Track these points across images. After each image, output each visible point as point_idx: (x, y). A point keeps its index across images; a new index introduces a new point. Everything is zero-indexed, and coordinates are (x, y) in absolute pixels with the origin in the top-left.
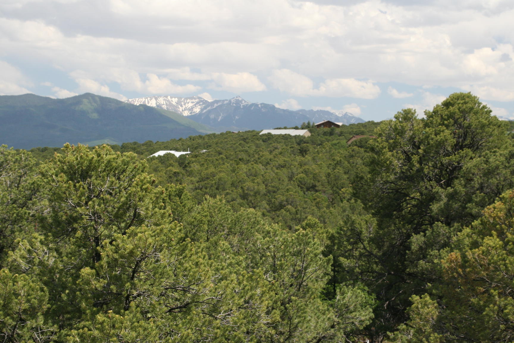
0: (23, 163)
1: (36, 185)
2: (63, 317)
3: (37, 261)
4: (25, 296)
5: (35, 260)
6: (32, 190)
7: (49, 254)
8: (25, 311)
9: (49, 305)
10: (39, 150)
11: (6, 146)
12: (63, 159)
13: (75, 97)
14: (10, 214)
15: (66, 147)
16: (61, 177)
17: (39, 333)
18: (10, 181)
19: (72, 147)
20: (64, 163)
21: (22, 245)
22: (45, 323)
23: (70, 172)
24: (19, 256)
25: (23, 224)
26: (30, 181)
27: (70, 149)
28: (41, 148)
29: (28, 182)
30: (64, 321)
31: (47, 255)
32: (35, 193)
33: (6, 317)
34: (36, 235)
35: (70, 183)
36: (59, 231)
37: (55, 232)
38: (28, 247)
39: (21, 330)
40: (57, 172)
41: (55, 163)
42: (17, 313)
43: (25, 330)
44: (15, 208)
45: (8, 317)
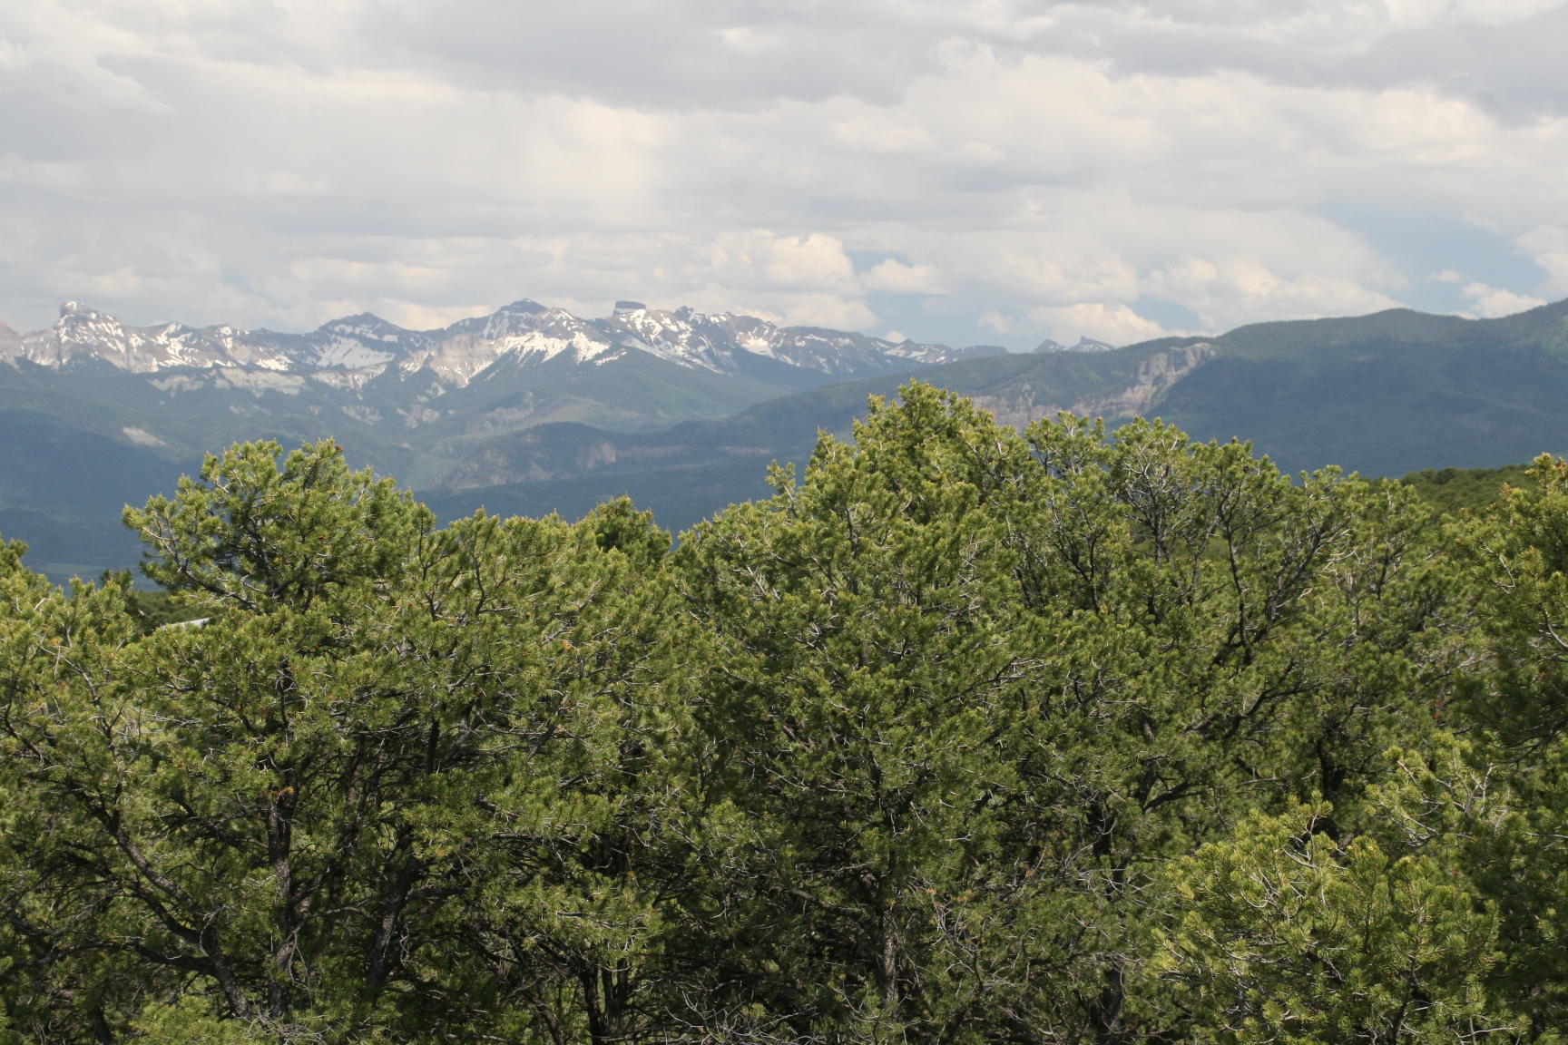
0: (1392, 521)
1: (1433, 583)
2: (1542, 991)
3: (1454, 816)
4: (1429, 924)
5: (1446, 813)
6: (1421, 601)
7: (1487, 795)
8: (1428, 969)
9: (1500, 953)
10: (1429, 478)
11: (1337, 468)
12: (1532, 503)
13: (1537, 313)
14: (1358, 670)
15: (1541, 467)
16: (1528, 558)
17: (1471, 1038)
18: (1354, 576)
19: (1558, 465)
20: (1533, 516)
21: (1406, 765)
22: (1490, 1007)
23: (1553, 544)
24: (1397, 799)
25: (1400, 701)
26: (1418, 574)
27: (1553, 472)
28: (1436, 472)
29: (1408, 574)
30: (1544, 1005)
31: (1484, 799)
32: (1432, 609)
33: (1372, 985)
34: (1447, 735)
35: (1557, 577)
36: (1521, 725)
37: (1509, 729)
38: (1425, 772)
39: (1417, 1025)
40: (1511, 543)
41: (1505, 517)
42: (1402, 972)
43: (1431, 1026)
44: (1374, 653)
45: (1378, 986)
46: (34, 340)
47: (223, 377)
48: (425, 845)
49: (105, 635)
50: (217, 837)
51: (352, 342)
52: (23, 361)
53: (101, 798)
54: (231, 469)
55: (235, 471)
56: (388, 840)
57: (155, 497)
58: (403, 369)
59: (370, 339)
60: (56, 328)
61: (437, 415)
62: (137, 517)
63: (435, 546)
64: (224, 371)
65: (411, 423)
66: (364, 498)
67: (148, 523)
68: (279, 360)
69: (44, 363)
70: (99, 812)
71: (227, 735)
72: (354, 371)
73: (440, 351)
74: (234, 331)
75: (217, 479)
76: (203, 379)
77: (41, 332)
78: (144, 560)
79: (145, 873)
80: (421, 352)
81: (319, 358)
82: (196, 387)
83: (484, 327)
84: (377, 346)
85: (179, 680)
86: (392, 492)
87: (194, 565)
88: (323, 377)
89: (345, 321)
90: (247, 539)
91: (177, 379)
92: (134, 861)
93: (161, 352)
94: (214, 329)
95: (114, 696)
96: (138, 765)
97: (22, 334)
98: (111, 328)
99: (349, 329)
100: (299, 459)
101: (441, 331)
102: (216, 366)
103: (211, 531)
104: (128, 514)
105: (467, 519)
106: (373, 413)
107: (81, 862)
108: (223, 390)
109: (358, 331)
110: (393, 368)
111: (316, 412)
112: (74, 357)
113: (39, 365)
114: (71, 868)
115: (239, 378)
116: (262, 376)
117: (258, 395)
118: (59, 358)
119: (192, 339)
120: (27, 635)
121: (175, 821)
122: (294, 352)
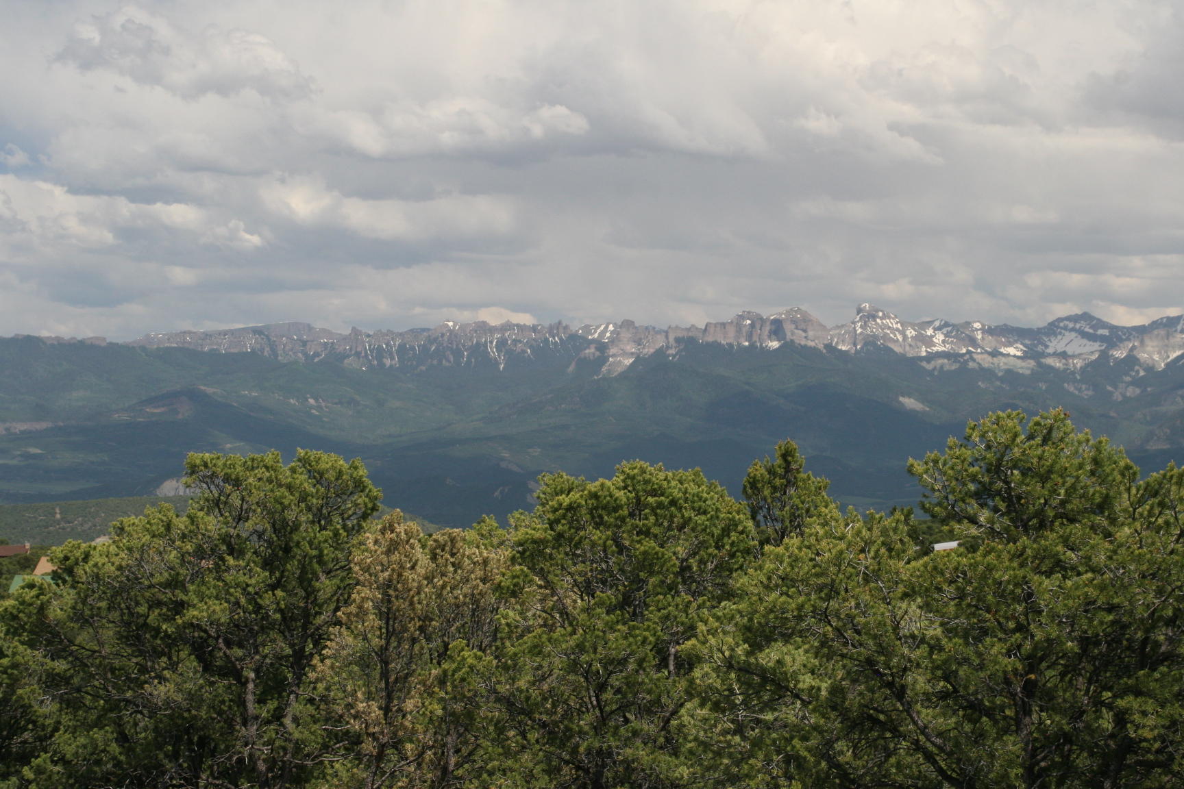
46: (837, 331)
47: (974, 360)
48: (1137, 727)
49: (893, 553)
50: (974, 709)
51: (1073, 335)
52: (829, 347)
53: (892, 675)
54: (987, 432)
55: (990, 434)
56: (1107, 723)
57: (931, 452)
58: (1112, 355)
59: (1087, 333)
60: (854, 323)
61: (1138, 391)
62: (919, 467)
63: (1141, 492)
64: (975, 356)
65: (1117, 396)
66: (1087, 452)
67: (926, 472)
68: (1016, 348)
69: (844, 348)
70: (890, 685)
71: (985, 632)
72: (1074, 356)
73: (1142, 342)
74: (983, 326)
75: (977, 439)
76: (959, 362)
77: (843, 326)
78: (924, 499)
79: (923, 733)
80: (1126, 343)
81: (1047, 347)
82: (953, 368)
83: (1178, 323)
84: (1092, 338)
85: (950, 590)
86: (1108, 448)
87: (960, 504)
88: (1050, 361)
89: (1069, 318)
90: (999, 484)
91: (940, 361)
92: (915, 723)
93: (929, 342)
94: (968, 324)
95: (902, 599)
96: (918, 652)
97: (828, 328)
98: (893, 323)
99: (1071, 325)
100: (1037, 424)
101: (1144, 326)
102: (969, 352)
103: (974, 478)
104: (912, 465)
105: (1161, 472)
106: (1087, 389)
107: (875, 721)
108: (973, 370)
109: (1078, 326)
110: (1104, 355)
111: (1044, 388)
112: (866, 344)
113: (841, 350)
114: (867, 724)
115: (986, 361)
116: (1003, 360)
117: (1000, 374)
118: (855, 345)
119: (951, 332)
120: (841, 552)
121: (944, 695)
122: (1027, 342)
